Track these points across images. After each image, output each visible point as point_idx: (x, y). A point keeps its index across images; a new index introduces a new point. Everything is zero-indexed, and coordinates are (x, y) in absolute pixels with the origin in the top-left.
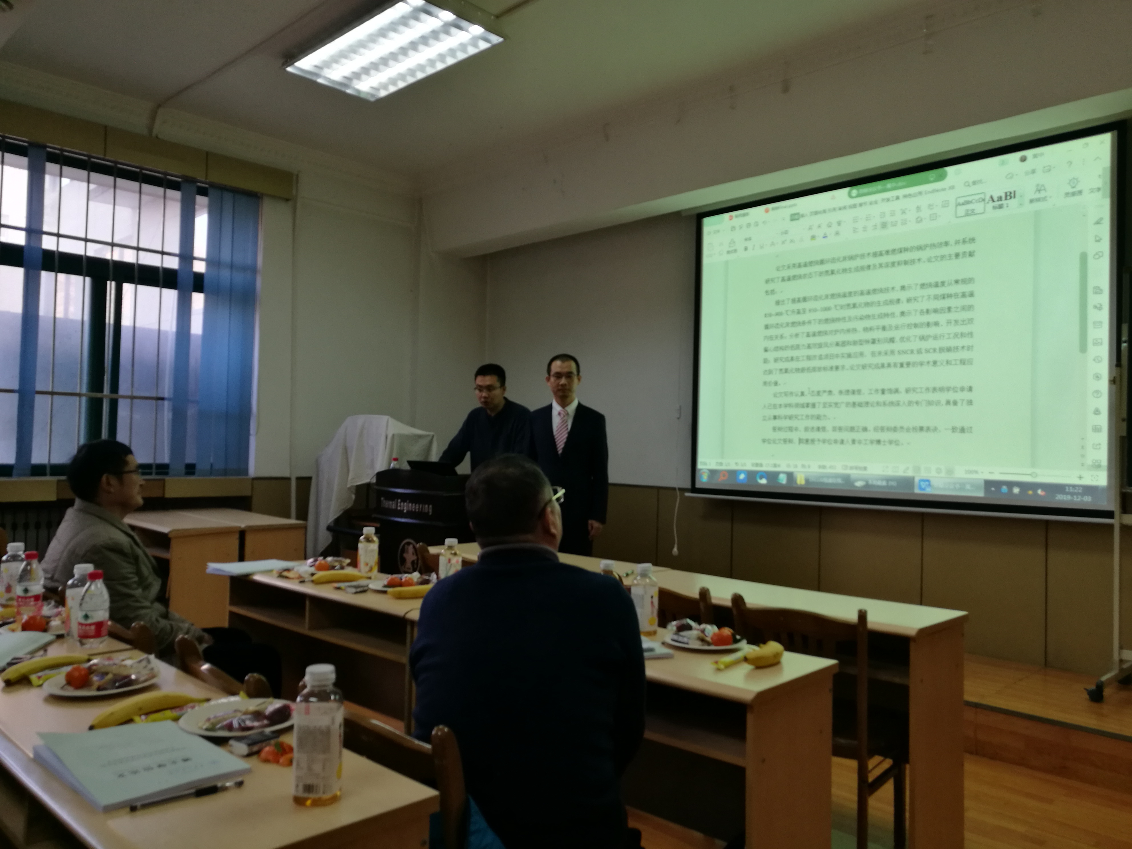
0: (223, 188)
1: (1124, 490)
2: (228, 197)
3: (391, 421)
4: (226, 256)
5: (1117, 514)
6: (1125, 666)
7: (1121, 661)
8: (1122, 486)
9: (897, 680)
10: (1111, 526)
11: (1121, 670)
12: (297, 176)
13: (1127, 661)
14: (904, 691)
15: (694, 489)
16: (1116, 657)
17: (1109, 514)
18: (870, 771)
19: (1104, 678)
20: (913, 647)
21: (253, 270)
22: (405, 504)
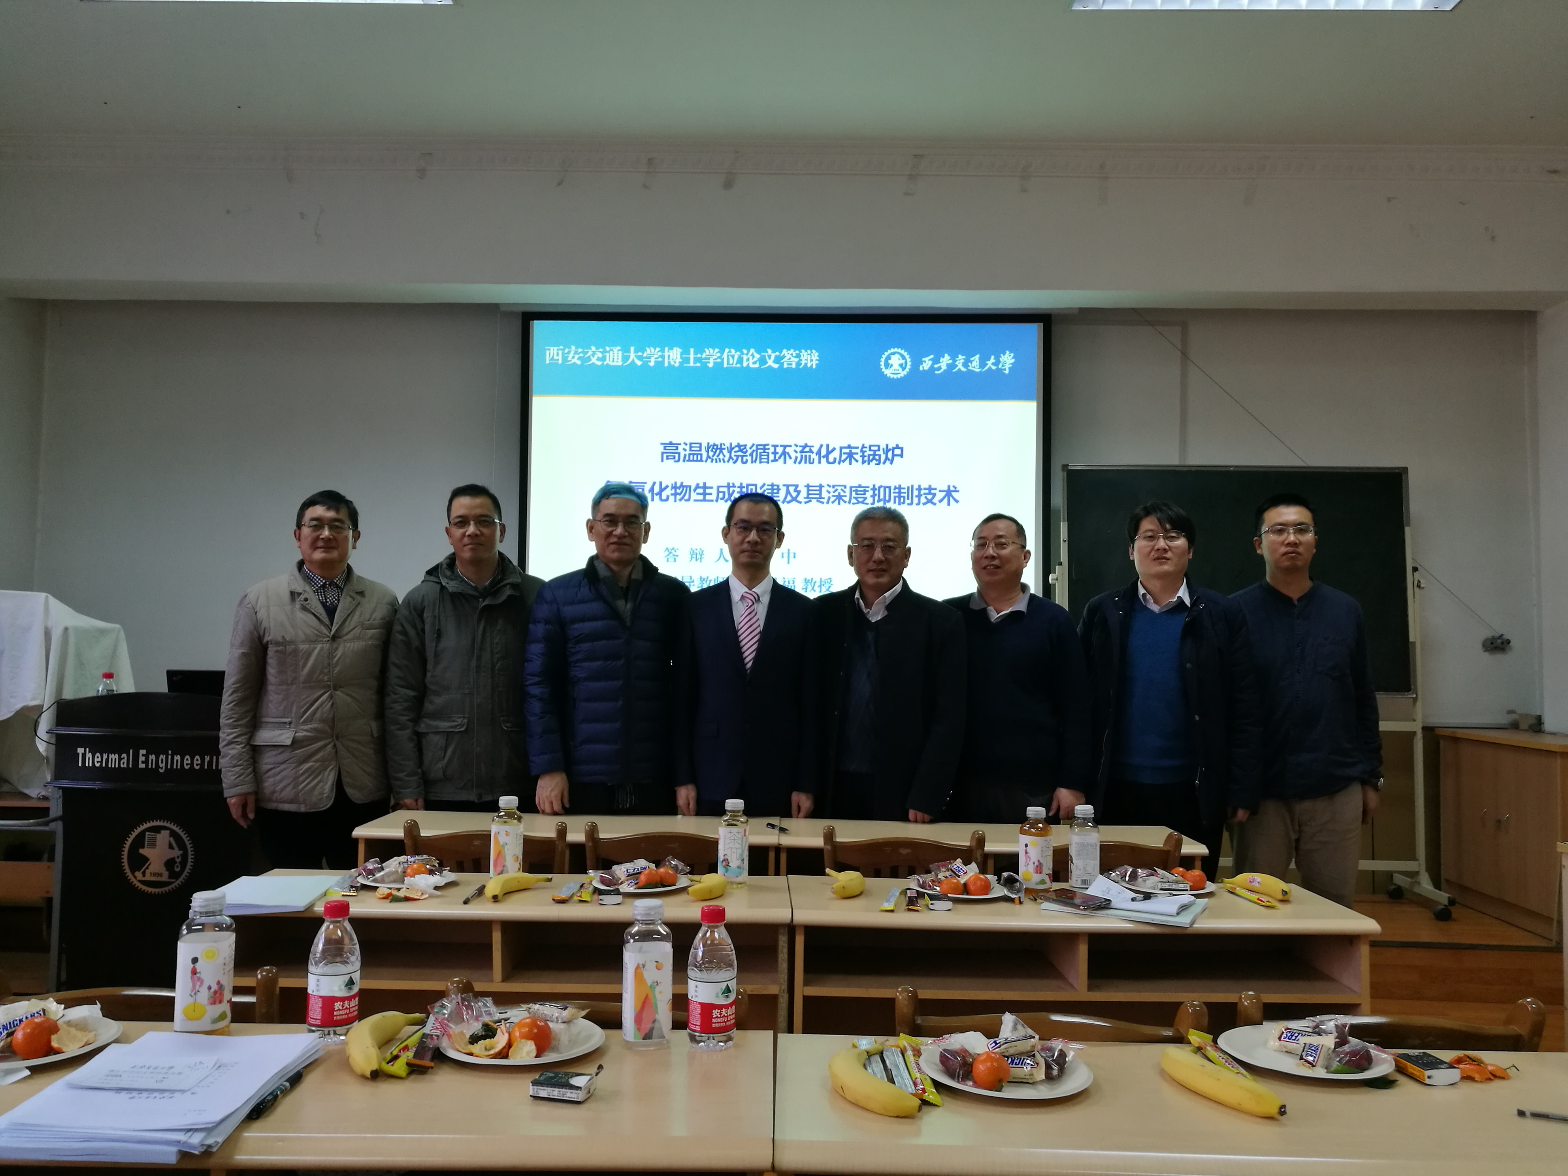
3: (53, 603)
22: (162, 757)
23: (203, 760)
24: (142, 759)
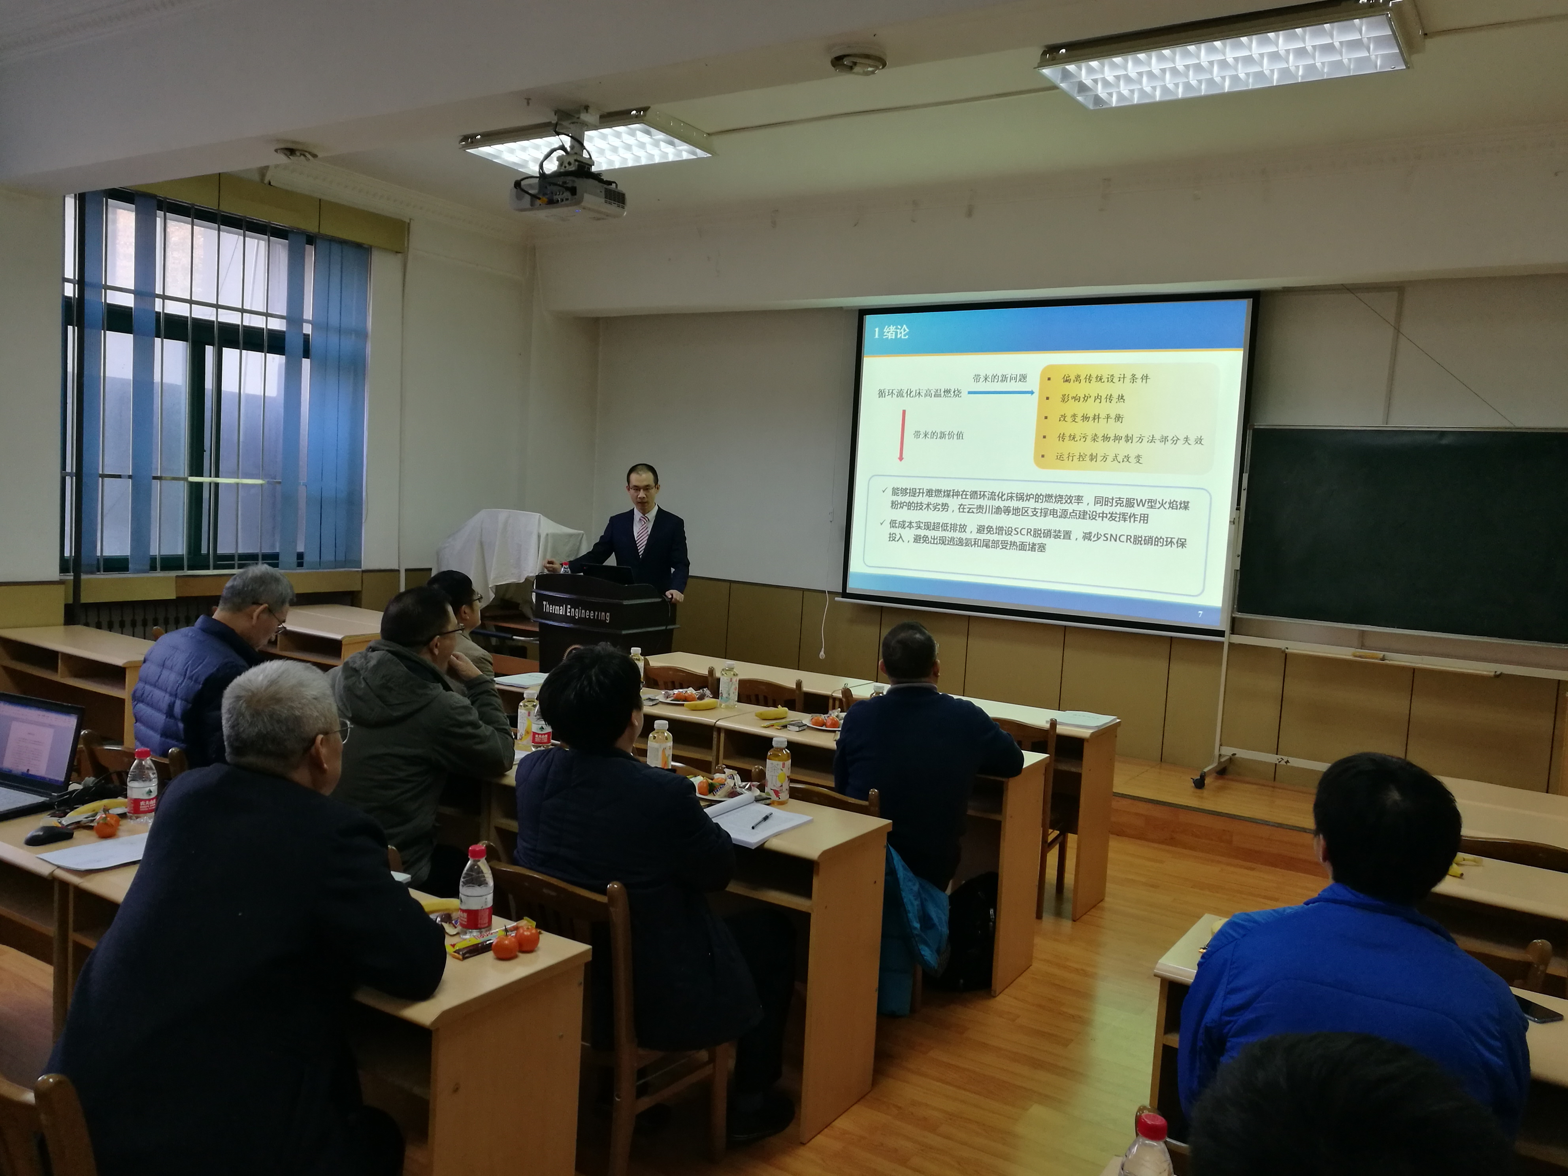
0: (332, 240)
1: (1233, 615)
2: (336, 248)
3: (543, 519)
4: (334, 320)
5: (1227, 634)
6: (1223, 760)
7: (1220, 755)
8: (1232, 612)
9: (1073, 770)
10: (1223, 643)
11: (1220, 763)
12: (409, 224)
13: (1225, 756)
14: (1078, 777)
15: (844, 594)
16: (1217, 753)
17: (1221, 633)
18: (1049, 835)
19: (1206, 770)
20: (1086, 744)
21: (362, 335)
22: (577, 610)
23: (594, 614)
24: (569, 610)
